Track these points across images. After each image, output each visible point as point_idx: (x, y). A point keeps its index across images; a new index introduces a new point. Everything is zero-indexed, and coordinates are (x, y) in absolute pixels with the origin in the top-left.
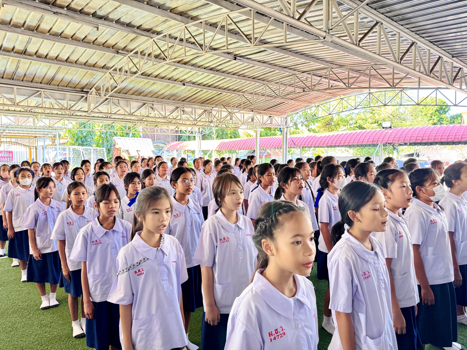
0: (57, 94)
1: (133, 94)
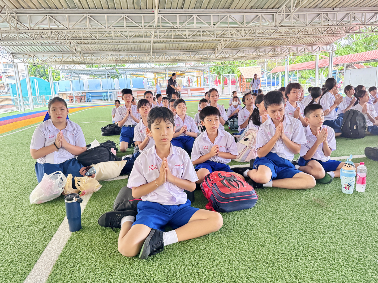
0: (204, 52)
1: (233, 47)
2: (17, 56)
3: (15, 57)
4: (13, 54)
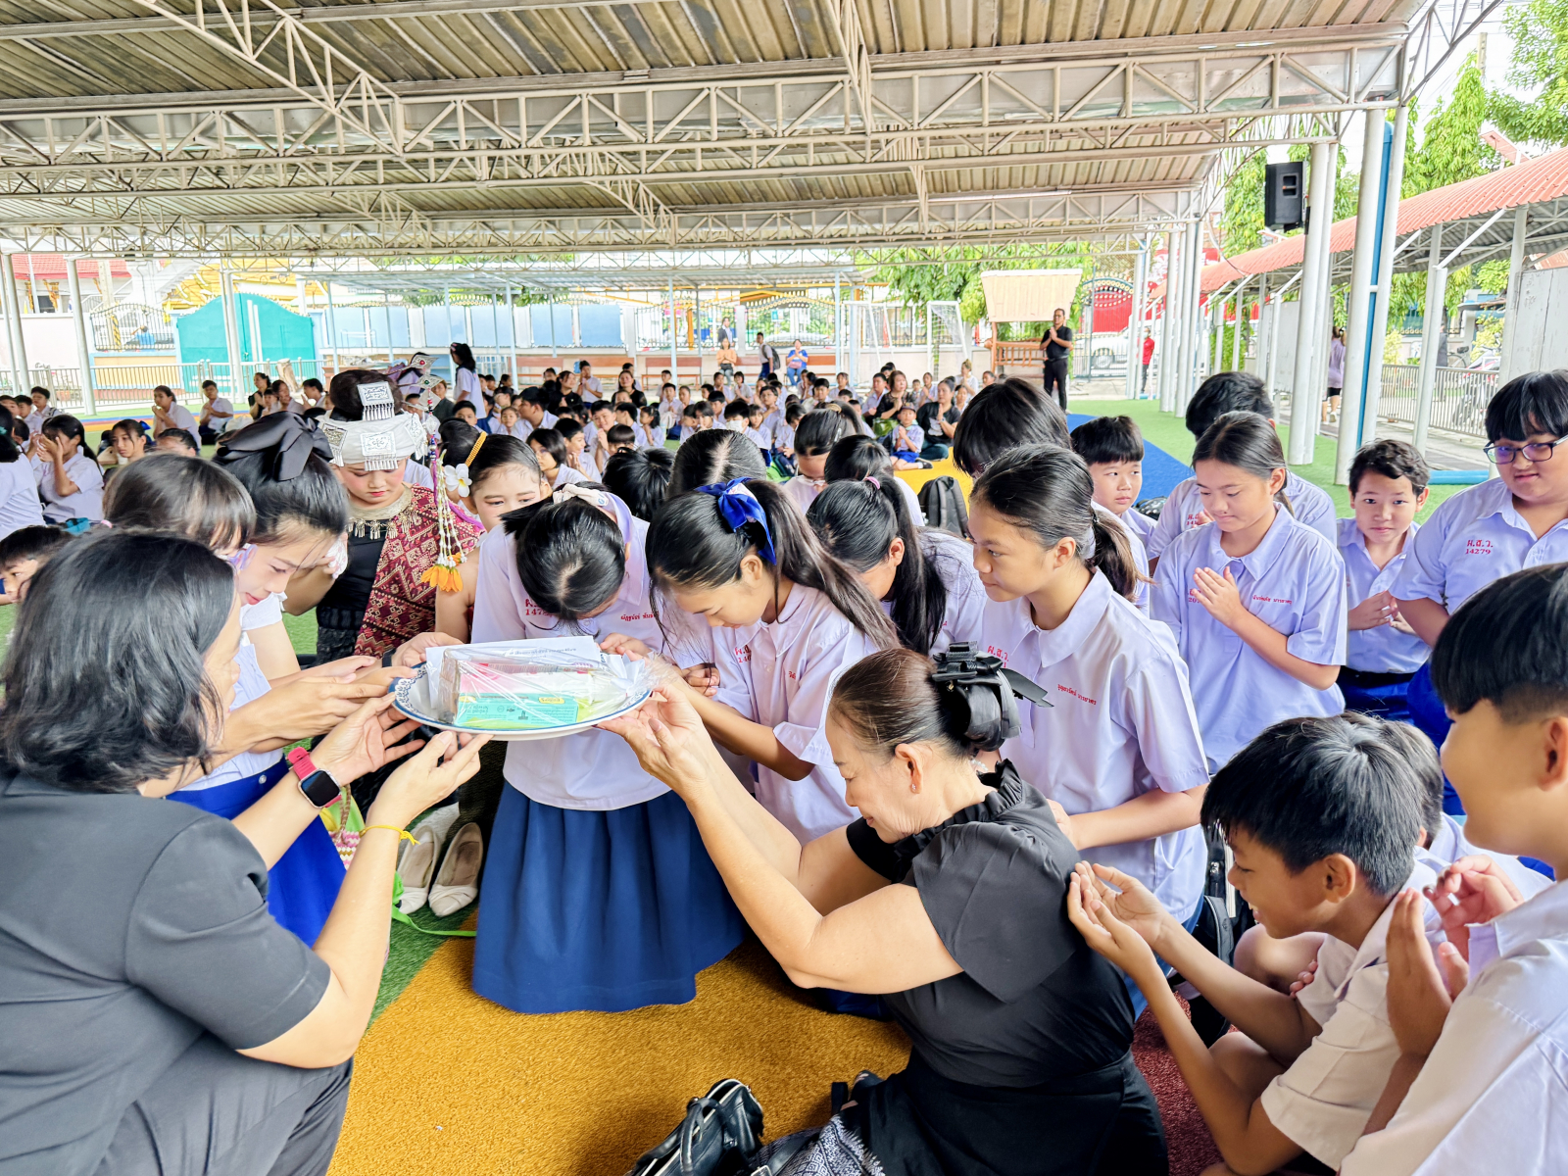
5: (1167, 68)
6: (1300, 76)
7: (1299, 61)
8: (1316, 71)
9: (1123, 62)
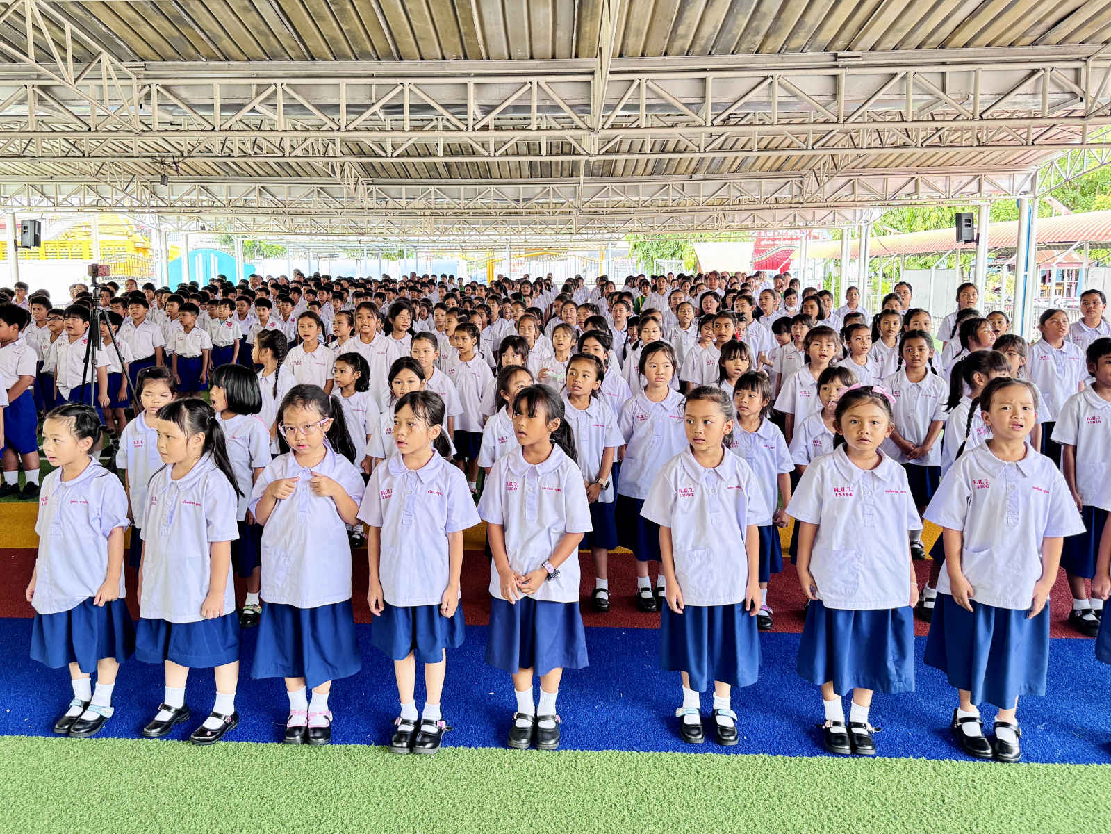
2: (167, 217)
3: (163, 219)
4: (160, 214)
5: (934, 179)
6: (992, 183)
7: (992, 177)
8: (997, 182)
9: (917, 176)
